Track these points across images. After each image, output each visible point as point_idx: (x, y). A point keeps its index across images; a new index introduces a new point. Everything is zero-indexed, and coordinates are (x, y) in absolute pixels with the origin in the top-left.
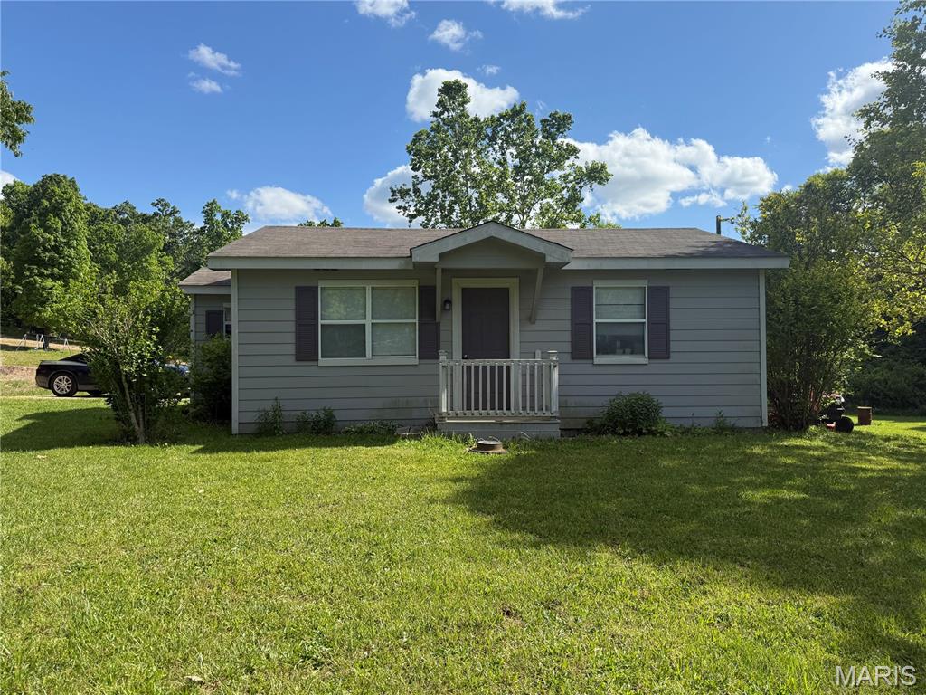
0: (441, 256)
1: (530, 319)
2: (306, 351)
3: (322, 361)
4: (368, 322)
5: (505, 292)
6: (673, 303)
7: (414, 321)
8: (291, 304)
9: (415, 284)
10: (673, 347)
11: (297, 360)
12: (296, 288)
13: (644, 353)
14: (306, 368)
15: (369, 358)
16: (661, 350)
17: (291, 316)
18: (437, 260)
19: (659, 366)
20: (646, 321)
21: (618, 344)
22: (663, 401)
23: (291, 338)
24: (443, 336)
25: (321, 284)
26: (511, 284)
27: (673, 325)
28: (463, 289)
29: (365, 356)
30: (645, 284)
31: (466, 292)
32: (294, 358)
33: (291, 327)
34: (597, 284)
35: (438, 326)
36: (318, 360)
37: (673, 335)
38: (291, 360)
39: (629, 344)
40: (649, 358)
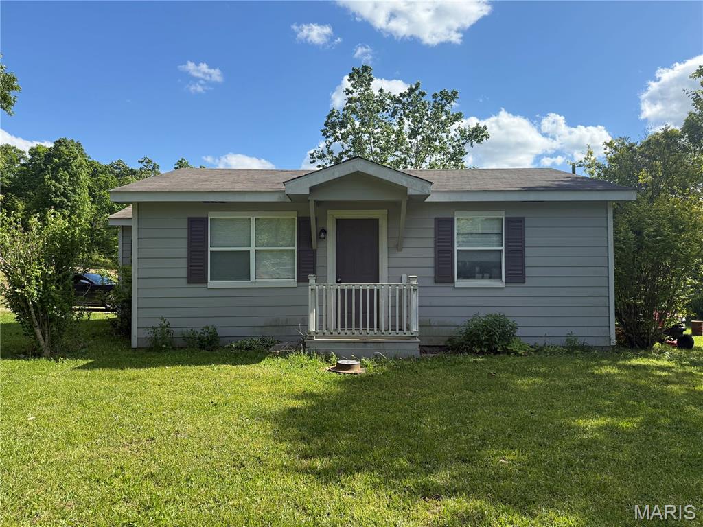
0: (312, 189)
1: (397, 246)
2: (196, 274)
3: (211, 284)
4: (252, 249)
5: (375, 223)
6: (528, 232)
7: (293, 248)
8: (184, 233)
9: (294, 215)
10: (528, 272)
11: (189, 283)
12: (189, 218)
13: (501, 278)
14: (197, 290)
15: (252, 281)
16: (517, 274)
17: (184, 243)
18: (308, 193)
19: (516, 290)
20: (503, 248)
21: (477, 269)
22: (518, 322)
23: (184, 263)
24: (319, 262)
25: (211, 215)
26: (380, 215)
27: (528, 252)
28: (337, 220)
29: (249, 279)
30: (502, 215)
31: (340, 223)
32: (185, 280)
33: (184, 253)
34: (457, 215)
35: (314, 253)
36: (207, 283)
37: (528, 262)
38: (184, 282)
39: (488, 269)
40: (506, 282)
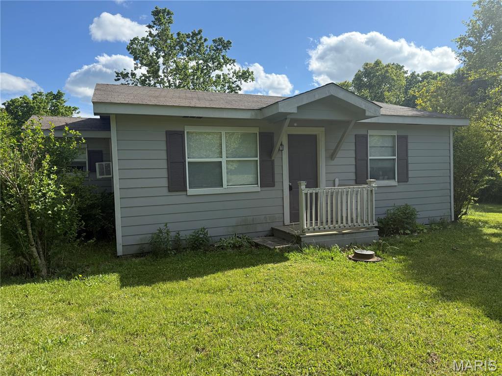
1: (332, 156)
2: (176, 183)
3: (191, 191)
4: (224, 160)
6: (410, 146)
7: (256, 159)
8: (163, 146)
9: (256, 130)
10: (410, 174)
11: (169, 191)
12: (167, 132)
13: (395, 179)
14: (177, 198)
15: (226, 188)
16: (404, 178)
17: (164, 155)
18: (296, 112)
19: (403, 187)
20: (396, 157)
21: (381, 173)
23: (165, 173)
24: (277, 170)
25: (187, 129)
26: (319, 131)
27: (410, 160)
28: (289, 135)
29: (222, 187)
30: (395, 133)
31: (291, 137)
32: (166, 189)
33: (164, 164)
34: (370, 132)
35: (273, 162)
36: (187, 191)
37: (410, 167)
38: (165, 191)
39: (387, 174)
40: (398, 182)
